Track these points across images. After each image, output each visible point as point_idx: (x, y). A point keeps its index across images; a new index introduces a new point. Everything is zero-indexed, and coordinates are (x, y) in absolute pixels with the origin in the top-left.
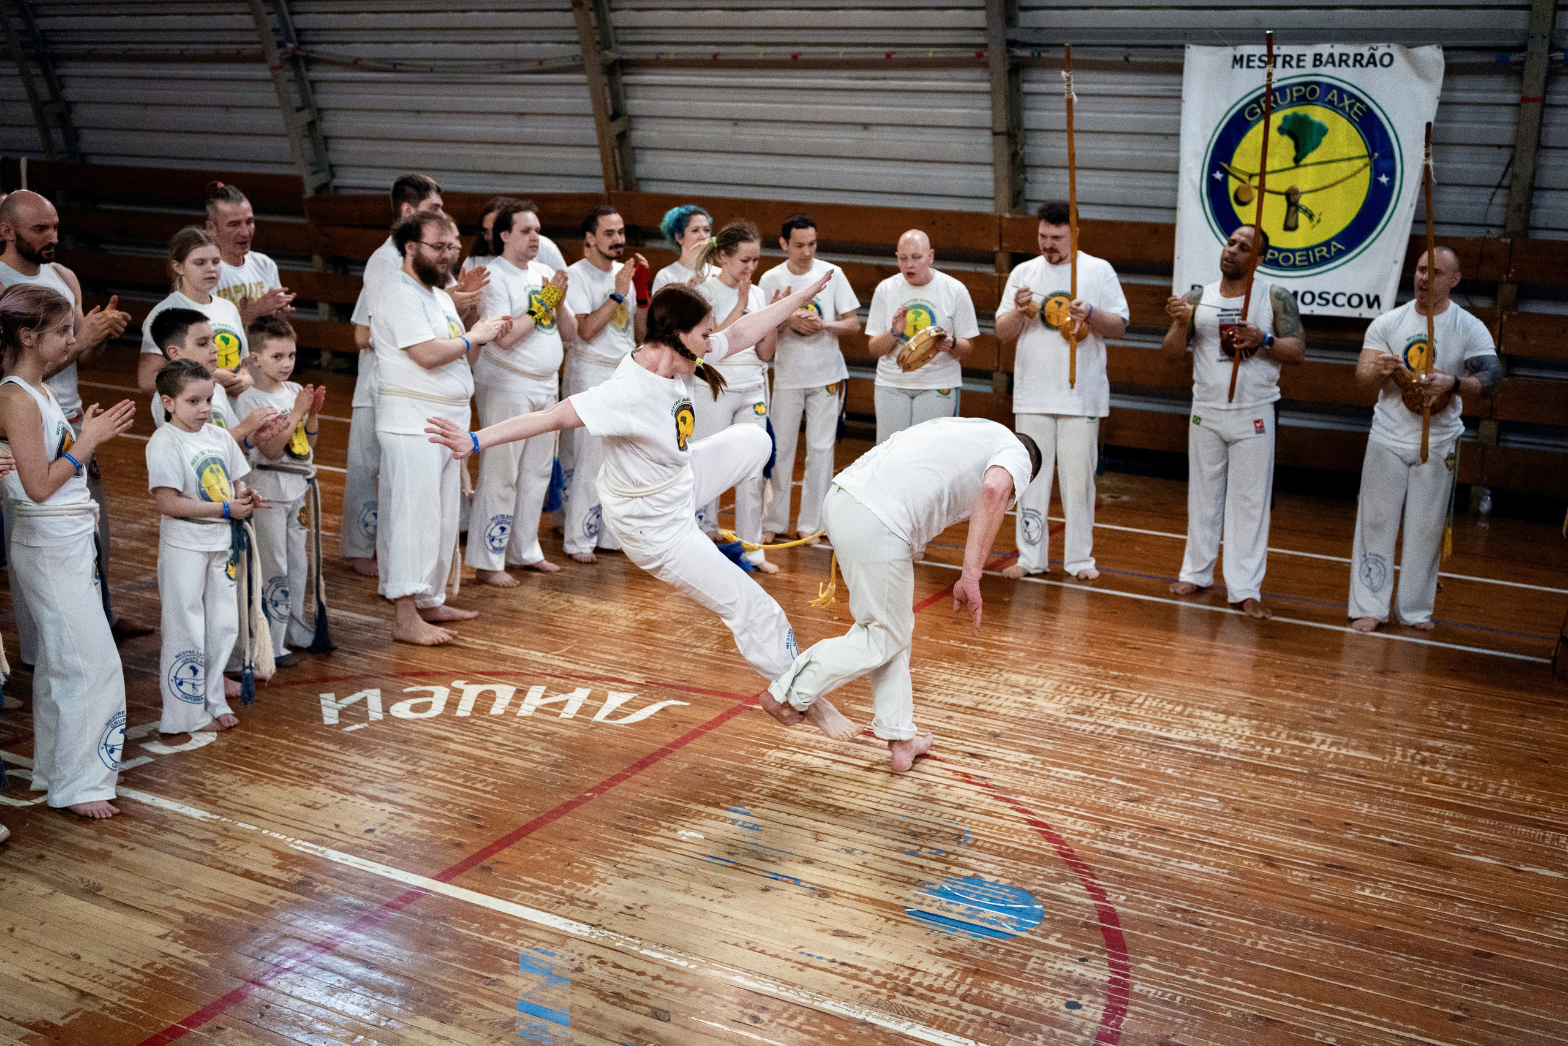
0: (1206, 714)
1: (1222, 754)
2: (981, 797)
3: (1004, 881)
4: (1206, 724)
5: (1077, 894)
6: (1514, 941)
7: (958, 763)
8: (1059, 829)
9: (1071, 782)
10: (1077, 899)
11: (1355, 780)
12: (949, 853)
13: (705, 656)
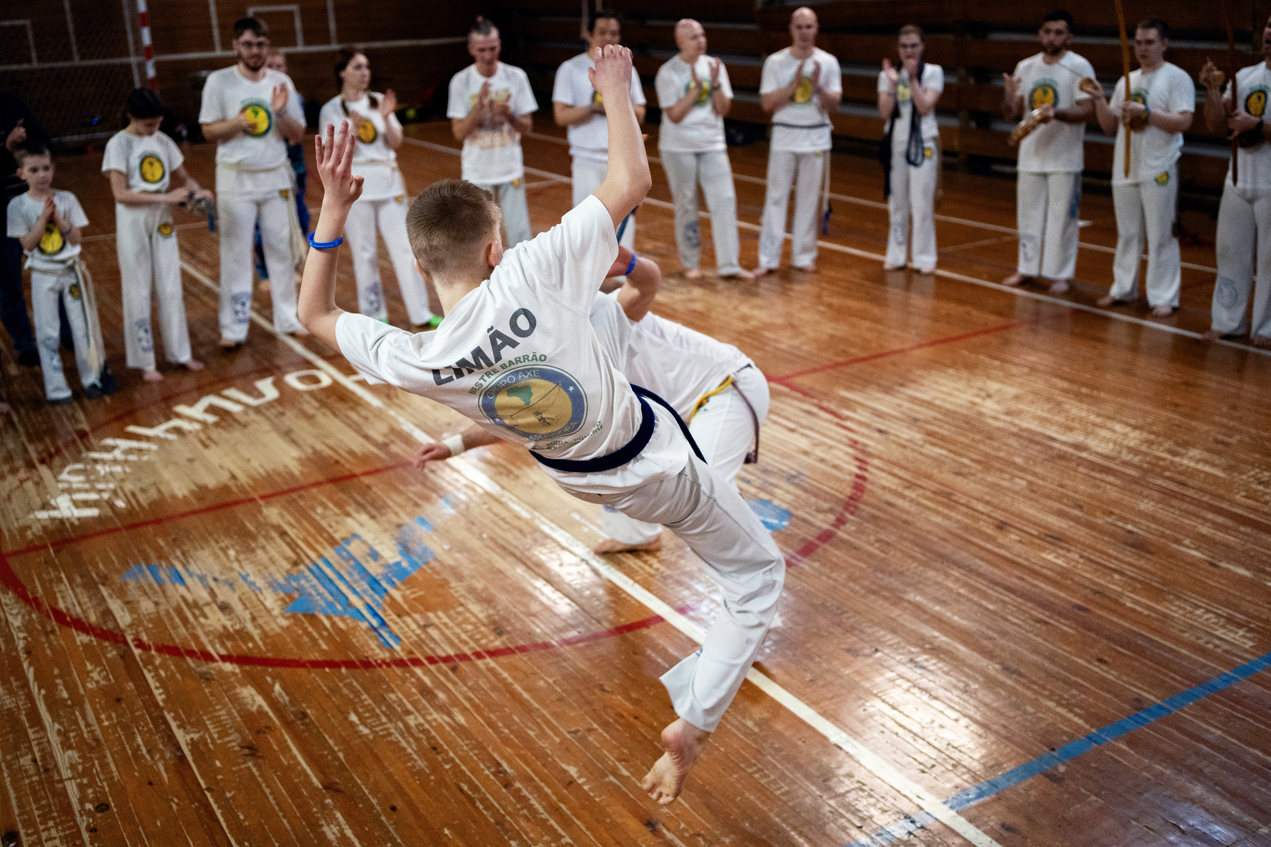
0: (1118, 427)
1: (1084, 455)
2: (847, 458)
3: (785, 506)
4: (1104, 433)
5: (825, 522)
6: (1123, 605)
7: (863, 435)
8: (873, 483)
9: (927, 456)
10: (818, 523)
11: (1173, 487)
12: (772, 484)
13: (782, 350)
